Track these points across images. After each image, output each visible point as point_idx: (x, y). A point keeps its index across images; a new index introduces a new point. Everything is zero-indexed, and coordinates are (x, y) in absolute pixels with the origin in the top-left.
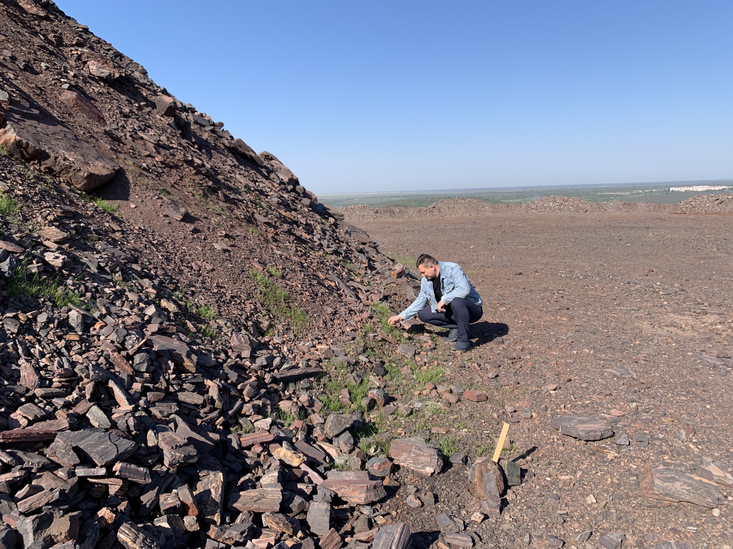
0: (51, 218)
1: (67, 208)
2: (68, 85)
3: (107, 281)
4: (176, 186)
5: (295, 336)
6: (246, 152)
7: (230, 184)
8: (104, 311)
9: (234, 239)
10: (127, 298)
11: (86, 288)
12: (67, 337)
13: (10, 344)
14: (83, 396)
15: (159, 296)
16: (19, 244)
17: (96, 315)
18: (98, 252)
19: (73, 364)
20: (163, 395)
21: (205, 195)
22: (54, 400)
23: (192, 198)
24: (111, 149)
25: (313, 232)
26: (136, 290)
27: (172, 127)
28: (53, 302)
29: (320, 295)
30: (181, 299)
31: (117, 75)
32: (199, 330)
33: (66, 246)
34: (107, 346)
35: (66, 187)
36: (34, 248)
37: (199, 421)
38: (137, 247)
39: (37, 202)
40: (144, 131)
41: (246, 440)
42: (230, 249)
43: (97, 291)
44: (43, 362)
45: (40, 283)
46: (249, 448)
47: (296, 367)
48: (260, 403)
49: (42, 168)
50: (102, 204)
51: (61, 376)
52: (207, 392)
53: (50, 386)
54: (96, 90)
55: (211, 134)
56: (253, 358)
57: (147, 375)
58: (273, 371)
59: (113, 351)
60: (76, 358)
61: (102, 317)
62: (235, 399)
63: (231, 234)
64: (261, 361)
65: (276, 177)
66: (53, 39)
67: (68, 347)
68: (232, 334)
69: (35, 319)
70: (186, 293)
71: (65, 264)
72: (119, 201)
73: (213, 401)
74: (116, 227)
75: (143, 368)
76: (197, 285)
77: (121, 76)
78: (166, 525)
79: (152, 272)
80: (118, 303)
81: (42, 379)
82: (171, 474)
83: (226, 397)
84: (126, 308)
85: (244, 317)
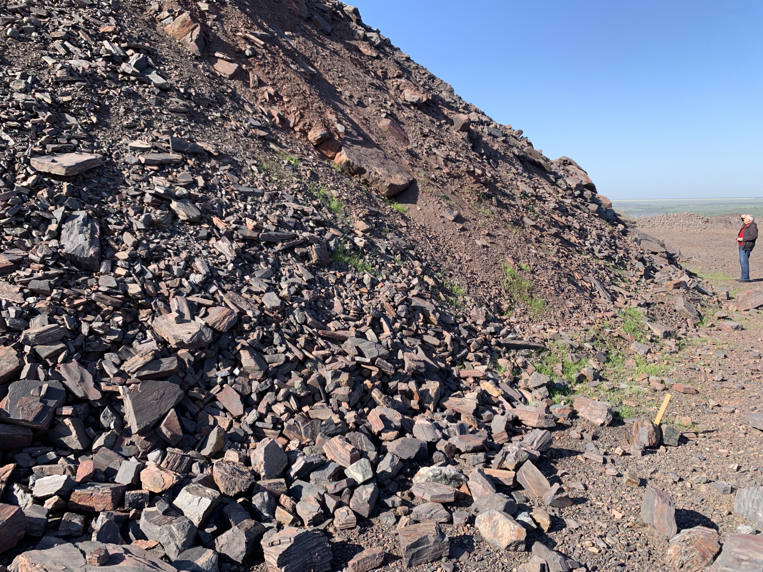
0: (361, 215)
1: (373, 209)
2: (385, 114)
3: (390, 259)
4: (456, 193)
5: (530, 319)
6: (536, 160)
7: (506, 191)
8: (385, 277)
9: (495, 237)
10: (401, 272)
11: (377, 262)
12: (361, 290)
13: (331, 288)
14: (365, 324)
15: (423, 273)
16: (341, 231)
17: (380, 279)
18: (388, 240)
19: (362, 305)
20: (412, 333)
21: (480, 201)
22: (350, 322)
23: (467, 203)
24: (410, 164)
25: (586, 237)
26: (408, 267)
27: (465, 141)
28: (356, 268)
29: (566, 291)
30: (440, 278)
31: (425, 99)
32: (448, 300)
33: (368, 234)
34: (383, 298)
35: (374, 193)
36: (349, 234)
37: (434, 355)
38: (416, 239)
39: (355, 204)
40: (437, 147)
41: (463, 373)
42: (489, 245)
43: (383, 265)
44: (346, 301)
45: (350, 256)
46: (465, 379)
47: (521, 339)
48: (481, 355)
49: (361, 180)
50: (398, 206)
51: (355, 310)
52: (444, 339)
53: (348, 314)
54: (406, 115)
55: (502, 144)
56: (485, 325)
57: (404, 320)
58: (499, 338)
59: (386, 302)
60: (365, 302)
61: (383, 281)
62: (462, 348)
63: (493, 233)
64: (491, 329)
65: (563, 183)
66: (380, 74)
67: (361, 295)
68: (473, 307)
69: (345, 276)
70: (446, 275)
71: (365, 246)
72: (409, 204)
73: (446, 345)
74: (404, 224)
75: (403, 315)
76: (455, 270)
77: (428, 99)
78: (400, 400)
79: (423, 257)
80: (395, 274)
81: (345, 310)
82: (408, 376)
83: (457, 345)
84: (399, 278)
85: (487, 298)
